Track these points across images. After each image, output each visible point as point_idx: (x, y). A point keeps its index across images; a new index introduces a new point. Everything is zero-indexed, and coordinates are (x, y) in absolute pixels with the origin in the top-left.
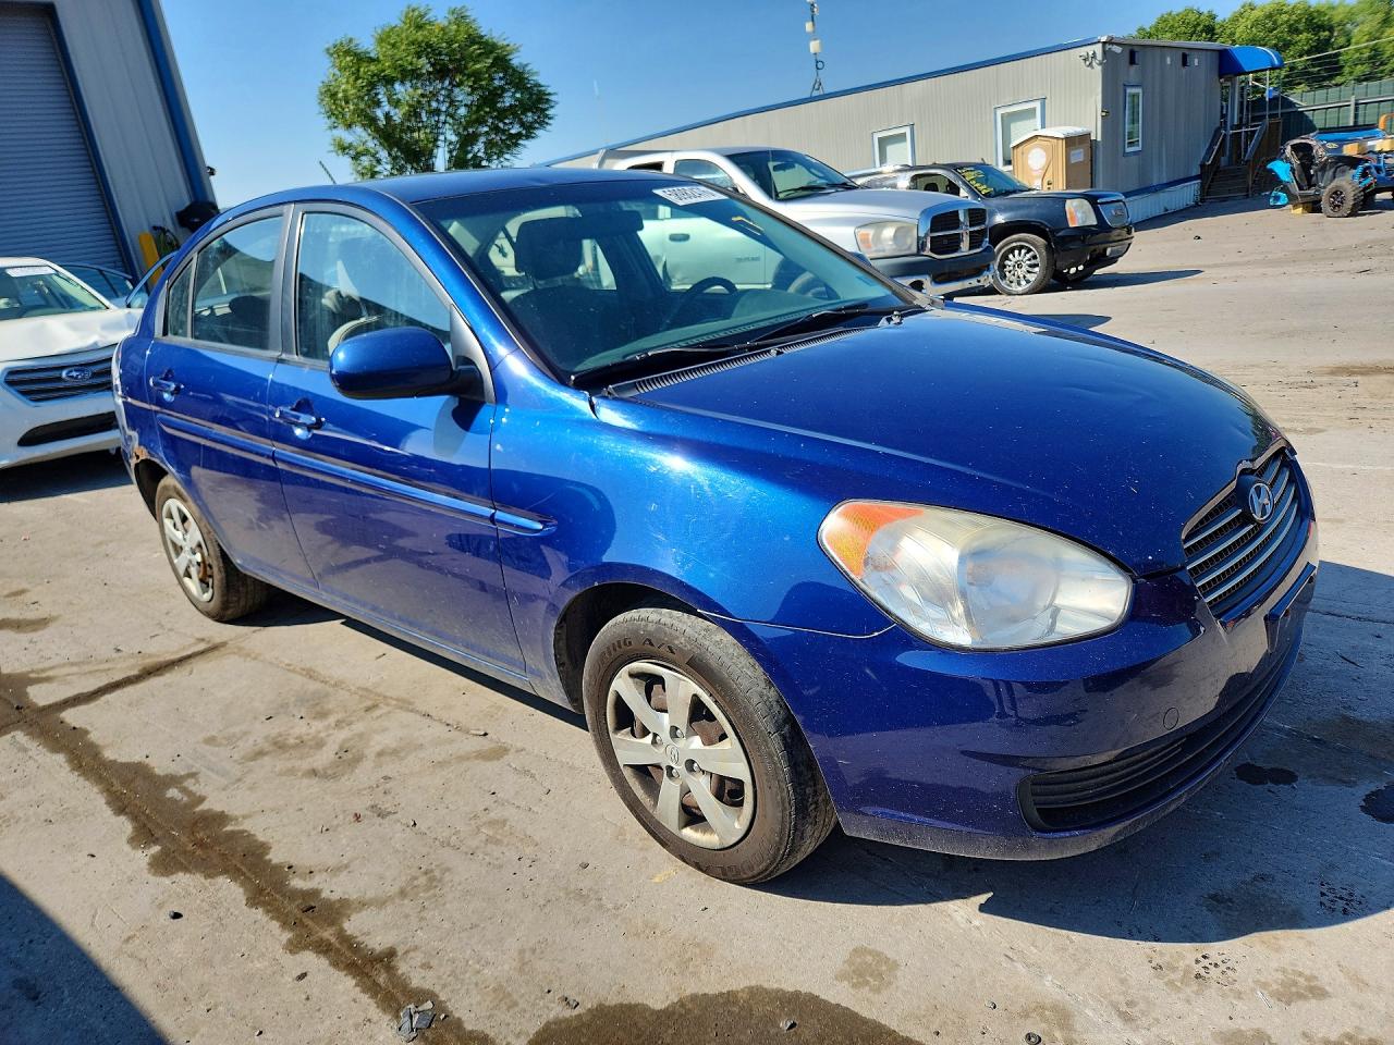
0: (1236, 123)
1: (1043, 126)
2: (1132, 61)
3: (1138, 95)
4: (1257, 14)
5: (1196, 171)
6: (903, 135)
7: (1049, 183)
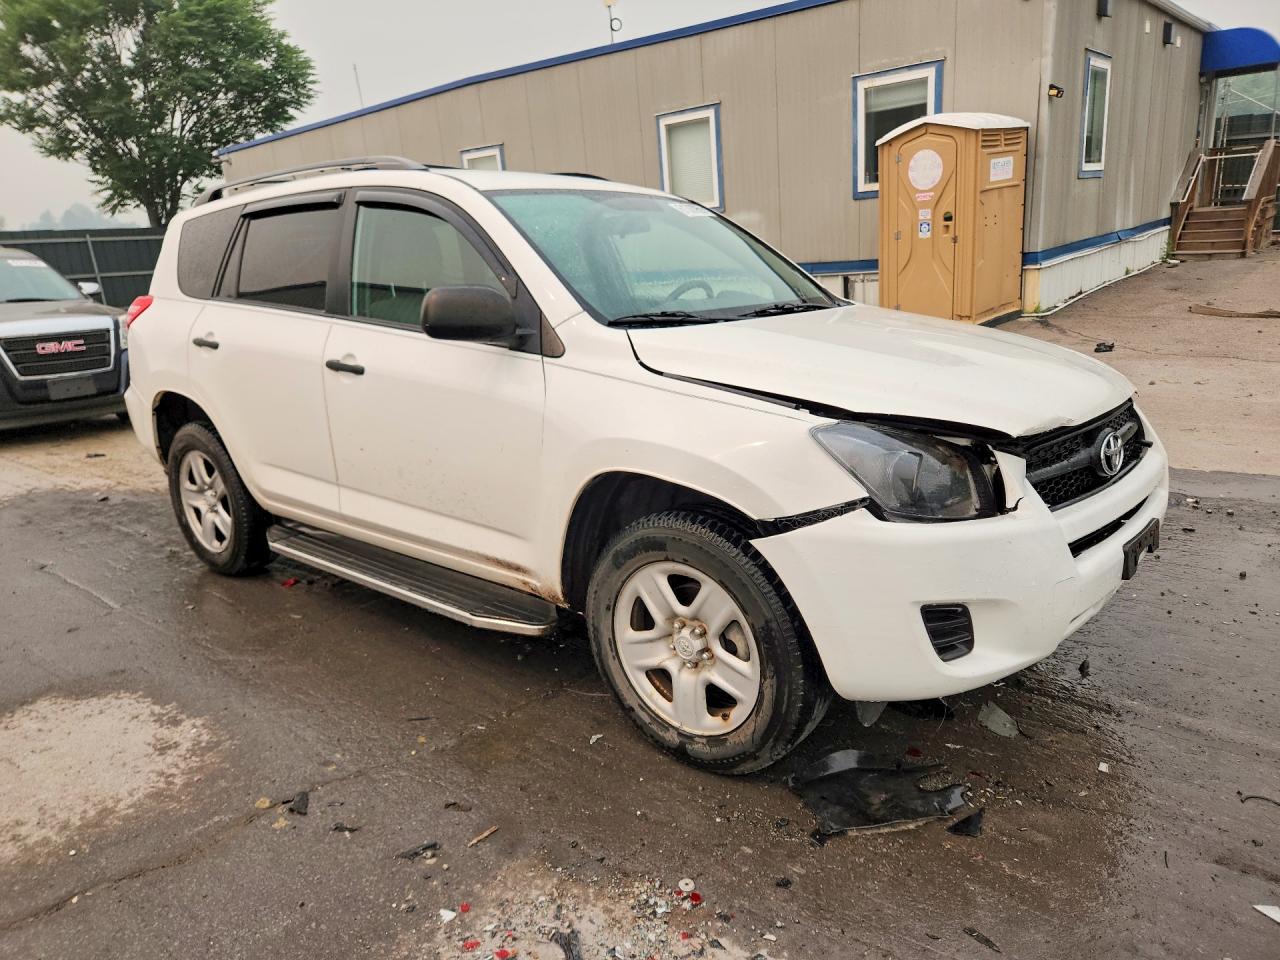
2: (1100, 14)
3: (1105, 73)
5: (1166, 213)
6: (706, 121)
7: (948, 218)
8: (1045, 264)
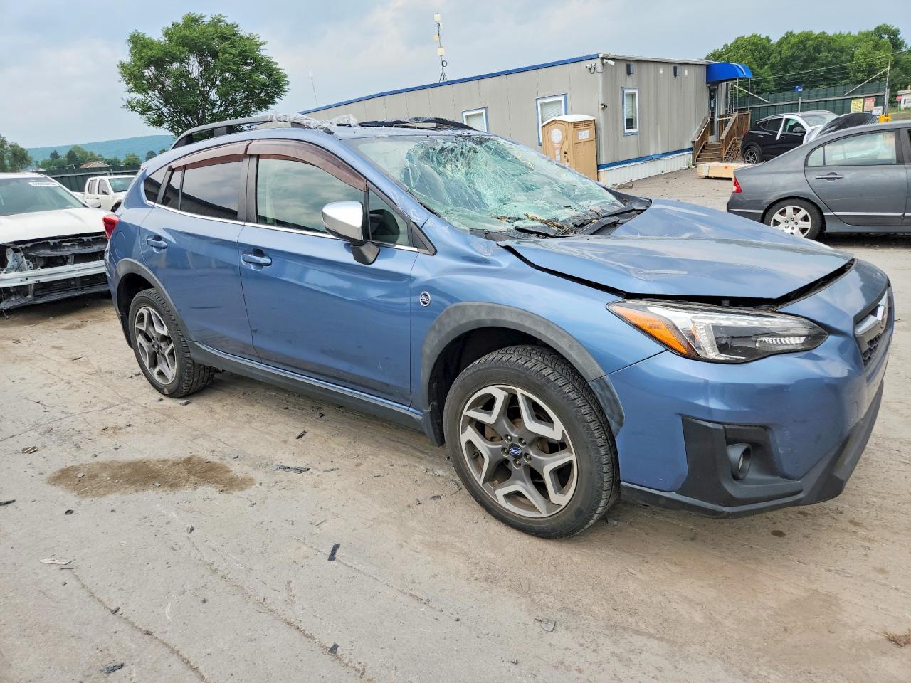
0: (721, 113)
1: (566, 113)
2: (629, 73)
3: (635, 94)
4: (794, 40)
5: (690, 146)
6: (481, 114)
7: (565, 153)
8: (606, 169)
